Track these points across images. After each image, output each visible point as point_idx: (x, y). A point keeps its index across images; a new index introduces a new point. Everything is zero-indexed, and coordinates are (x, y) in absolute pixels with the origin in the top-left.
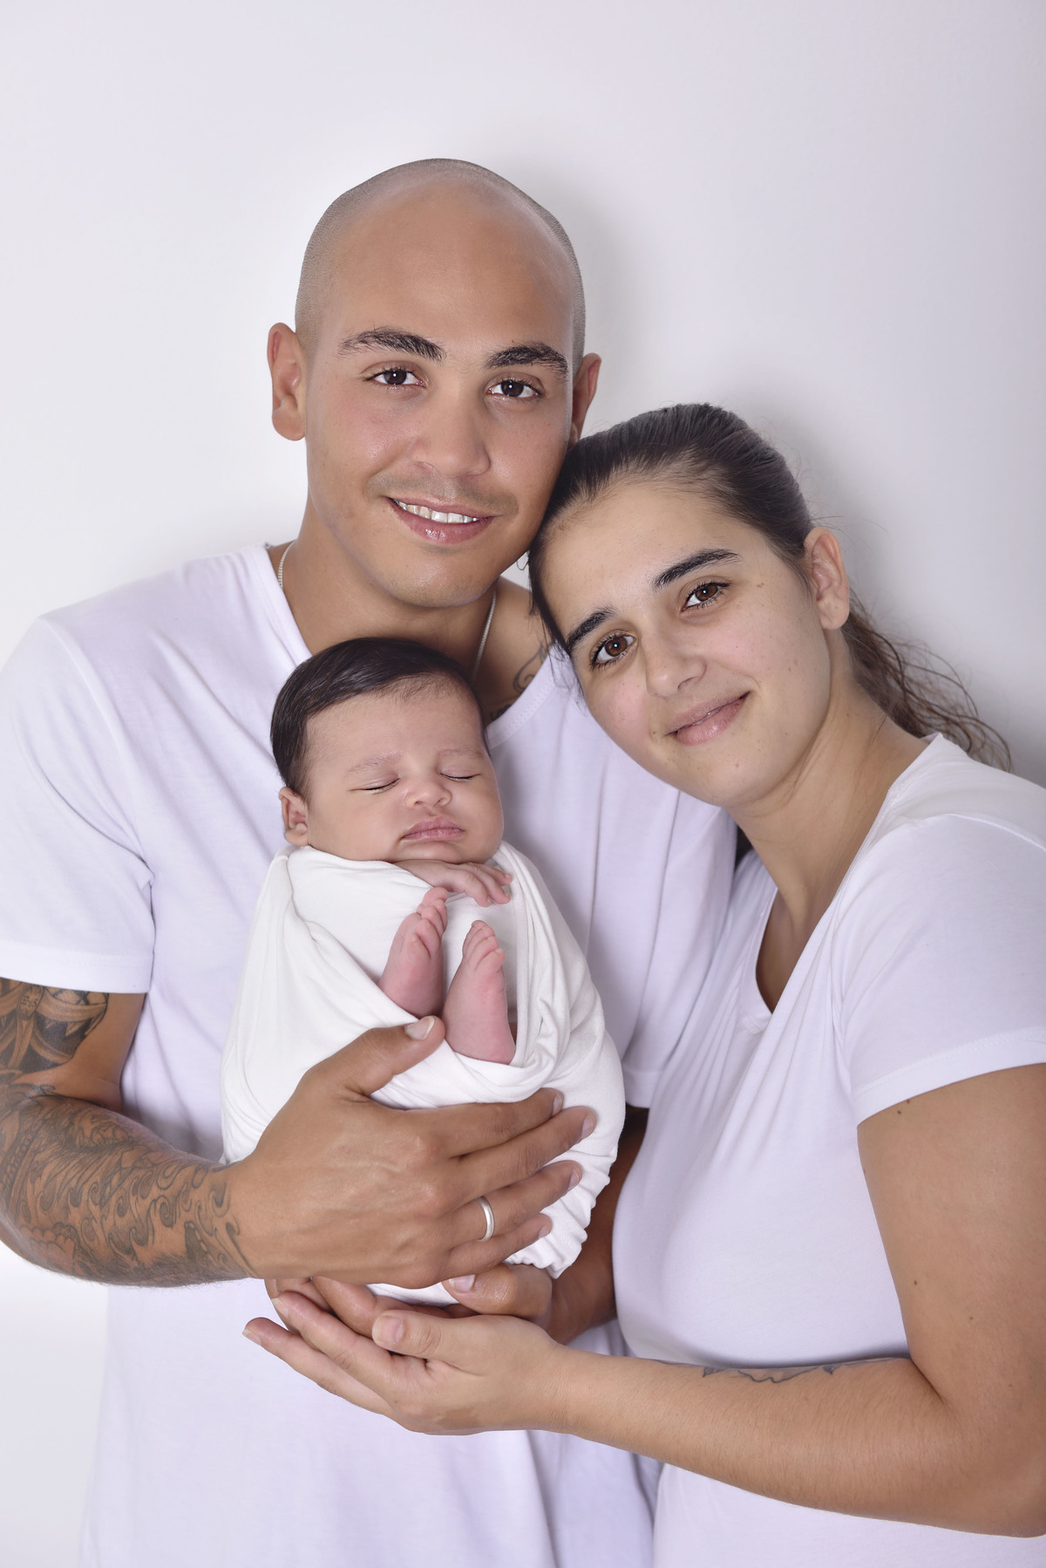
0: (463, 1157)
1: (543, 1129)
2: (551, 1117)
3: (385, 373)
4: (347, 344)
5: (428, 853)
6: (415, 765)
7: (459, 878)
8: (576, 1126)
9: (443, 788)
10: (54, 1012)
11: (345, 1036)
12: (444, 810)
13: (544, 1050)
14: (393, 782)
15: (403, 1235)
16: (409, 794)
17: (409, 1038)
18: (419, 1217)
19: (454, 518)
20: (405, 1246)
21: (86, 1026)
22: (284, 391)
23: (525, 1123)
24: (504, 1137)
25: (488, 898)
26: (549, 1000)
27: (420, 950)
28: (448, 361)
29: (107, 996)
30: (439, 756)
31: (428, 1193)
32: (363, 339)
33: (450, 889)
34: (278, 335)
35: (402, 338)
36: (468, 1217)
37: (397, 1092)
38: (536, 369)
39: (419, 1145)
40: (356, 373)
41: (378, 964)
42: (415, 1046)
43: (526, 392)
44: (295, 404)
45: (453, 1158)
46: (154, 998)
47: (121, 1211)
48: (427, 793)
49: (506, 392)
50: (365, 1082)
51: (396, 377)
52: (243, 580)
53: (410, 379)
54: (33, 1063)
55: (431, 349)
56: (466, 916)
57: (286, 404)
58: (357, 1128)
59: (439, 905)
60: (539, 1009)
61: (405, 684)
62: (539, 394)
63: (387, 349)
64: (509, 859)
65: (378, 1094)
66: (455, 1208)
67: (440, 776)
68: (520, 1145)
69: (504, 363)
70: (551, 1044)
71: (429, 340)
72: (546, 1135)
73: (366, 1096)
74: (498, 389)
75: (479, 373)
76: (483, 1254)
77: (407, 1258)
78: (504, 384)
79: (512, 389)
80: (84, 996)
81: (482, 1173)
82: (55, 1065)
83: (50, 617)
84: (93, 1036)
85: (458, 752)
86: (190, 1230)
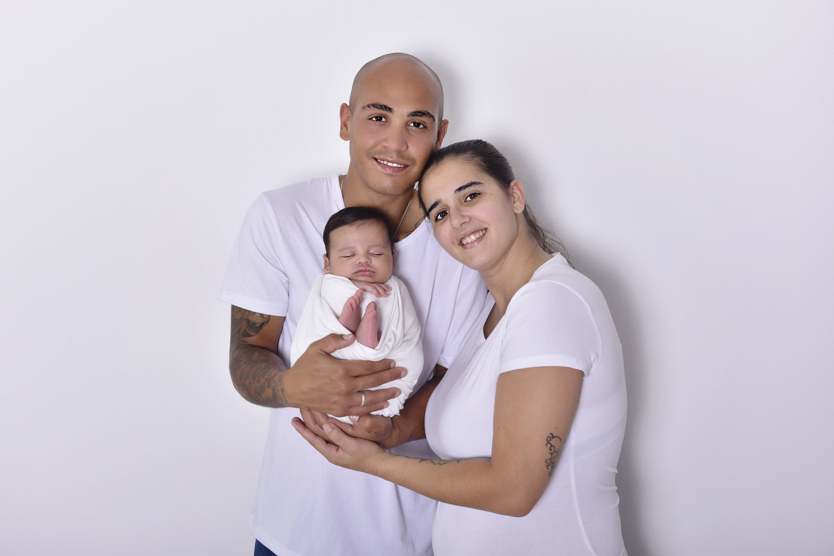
0: (357, 377)
1: (385, 372)
2: (389, 368)
3: (376, 117)
4: (364, 108)
5: (363, 279)
6: (361, 250)
7: (369, 288)
8: (398, 374)
9: (368, 258)
10: (252, 318)
11: (325, 334)
12: (369, 266)
13: (388, 346)
14: (353, 255)
15: (336, 398)
16: (357, 260)
17: (343, 339)
18: (339, 394)
19: (395, 165)
20: (334, 403)
21: (262, 324)
22: (344, 125)
23: (378, 368)
24: (370, 372)
25: (379, 295)
26: (395, 331)
27: (350, 308)
28: (395, 114)
29: (270, 316)
30: (370, 247)
31: (343, 386)
32: (369, 106)
33: (365, 290)
34: (344, 107)
35: (381, 106)
36: (356, 397)
37: (337, 354)
38: (424, 119)
39: (341, 372)
40: (366, 117)
41: (339, 312)
42: (344, 342)
43: (421, 126)
44: (347, 129)
45: (352, 377)
46: (288, 318)
47: (258, 382)
48: (363, 260)
49: (415, 126)
50: (328, 349)
51: (379, 118)
52: (329, 186)
53: (383, 119)
54: (247, 335)
55: (390, 110)
56: (369, 298)
57: (344, 129)
58: (324, 364)
59: (360, 295)
60: (390, 335)
61: (359, 222)
62: (425, 127)
63: (376, 109)
64: (394, 283)
65: (332, 354)
66: (350, 393)
67: (368, 254)
68: (376, 375)
69: (413, 115)
70: (390, 345)
71: (390, 107)
72: (386, 374)
73: (328, 355)
74: (412, 124)
75: (406, 118)
76: (361, 410)
77: (334, 407)
78: (414, 123)
79: (417, 125)
80: (262, 315)
81: (361, 383)
82: (252, 336)
83: (264, 193)
84: (265, 328)
85: (376, 246)
86: (273, 389)
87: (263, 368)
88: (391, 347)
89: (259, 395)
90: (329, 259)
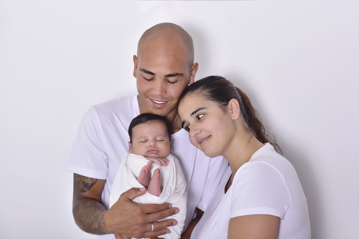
0: (149, 214)
1: (166, 210)
2: (168, 208)
5: (152, 155)
6: (150, 138)
7: (155, 161)
8: (174, 211)
9: (155, 143)
10: (86, 181)
11: (128, 188)
12: (155, 147)
13: (167, 195)
14: (146, 141)
15: (136, 227)
16: (148, 144)
17: (139, 191)
18: (137, 224)
20: (135, 230)
21: (92, 185)
23: (161, 208)
24: (156, 211)
25: (162, 165)
26: (171, 186)
27: (144, 172)
29: (96, 179)
30: (156, 136)
31: (140, 220)
33: (153, 162)
36: (148, 226)
37: (136, 200)
39: (139, 211)
41: (138, 176)
42: (140, 193)
45: (146, 214)
46: (108, 181)
47: (90, 219)
48: (152, 144)
50: (131, 197)
52: (132, 101)
54: (83, 191)
55: (153, 74)
56: (156, 167)
58: (129, 206)
59: (150, 165)
60: (168, 189)
61: (149, 121)
64: (171, 158)
65: (133, 200)
66: (145, 224)
67: (155, 140)
68: (160, 213)
70: (168, 194)
72: (166, 212)
73: (131, 200)
76: (152, 234)
77: (135, 232)
80: (92, 179)
81: (151, 218)
82: (86, 191)
83: (93, 106)
84: (94, 187)
85: (160, 135)
86: (99, 223)
87: (92, 210)
88: (168, 195)
89: (91, 227)
90: (132, 144)
